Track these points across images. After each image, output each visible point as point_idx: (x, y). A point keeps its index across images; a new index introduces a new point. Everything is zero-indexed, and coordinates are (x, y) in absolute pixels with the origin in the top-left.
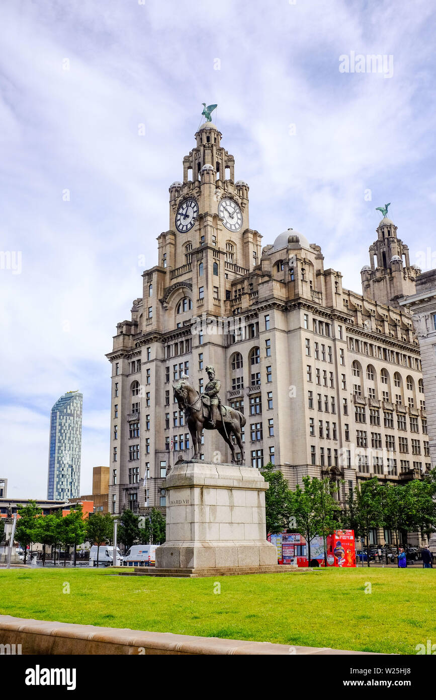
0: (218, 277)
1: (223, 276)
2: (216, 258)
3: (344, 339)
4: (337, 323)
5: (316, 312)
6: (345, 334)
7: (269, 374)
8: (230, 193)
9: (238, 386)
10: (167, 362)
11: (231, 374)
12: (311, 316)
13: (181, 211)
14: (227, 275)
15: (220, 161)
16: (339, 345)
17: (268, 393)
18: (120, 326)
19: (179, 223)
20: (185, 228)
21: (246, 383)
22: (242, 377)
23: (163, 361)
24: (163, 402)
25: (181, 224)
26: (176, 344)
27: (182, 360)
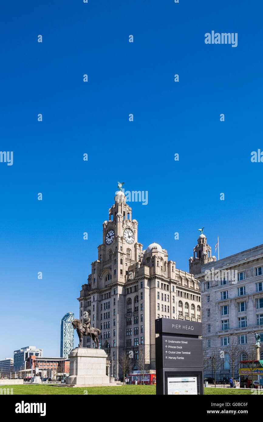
0: (122, 265)
1: (124, 265)
2: (122, 257)
3: (175, 291)
4: (172, 285)
5: (162, 280)
6: (176, 289)
7: (142, 307)
8: (129, 226)
9: (130, 312)
10: (102, 302)
11: (127, 307)
12: (161, 282)
13: (108, 235)
14: (127, 264)
15: (125, 211)
16: (173, 294)
17: (141, 315)
18: (83, 286)
19: (107, 240)
20: (109, 243)
21: (133, 311)
22: (131, 308)
23: (100, 301)
24: (100, 318)
25: (107, 241)
26: (105, 294)
27: (107, 301)
